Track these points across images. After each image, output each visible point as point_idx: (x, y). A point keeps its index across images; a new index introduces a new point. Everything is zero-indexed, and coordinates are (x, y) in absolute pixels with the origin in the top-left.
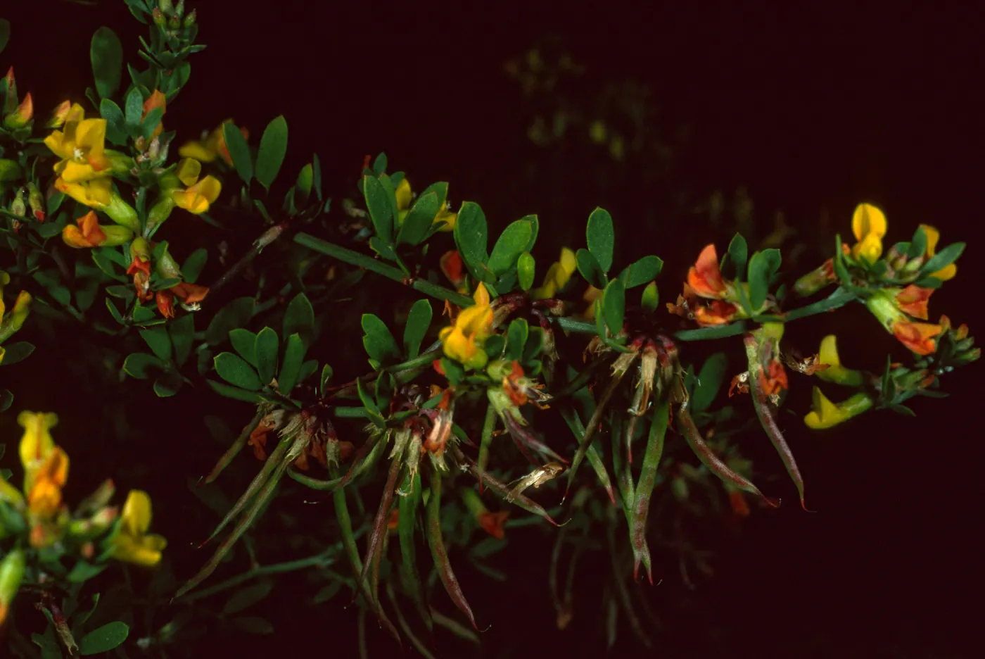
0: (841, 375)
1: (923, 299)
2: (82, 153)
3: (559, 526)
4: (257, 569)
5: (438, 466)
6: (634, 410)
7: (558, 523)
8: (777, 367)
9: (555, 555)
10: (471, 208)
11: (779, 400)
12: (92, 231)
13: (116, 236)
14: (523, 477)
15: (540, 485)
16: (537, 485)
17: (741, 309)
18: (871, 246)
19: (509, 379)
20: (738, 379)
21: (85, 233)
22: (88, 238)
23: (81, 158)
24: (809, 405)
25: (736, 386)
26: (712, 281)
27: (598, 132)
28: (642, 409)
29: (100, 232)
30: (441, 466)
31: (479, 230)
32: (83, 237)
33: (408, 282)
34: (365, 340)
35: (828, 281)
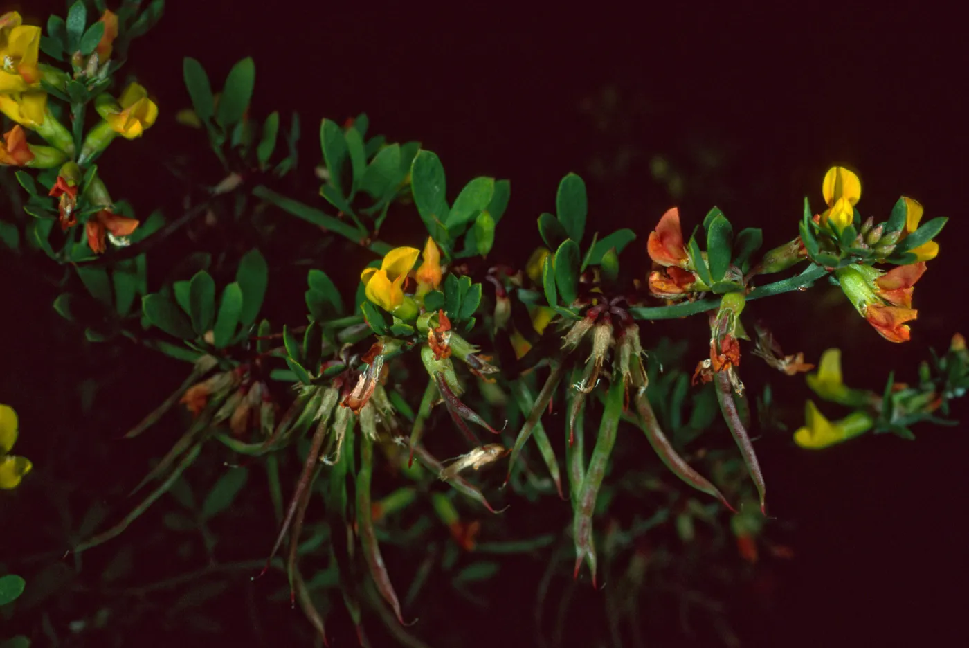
0: (841, 394)
1: (907, 286)
2: (12, 62)
3: (496, 512)
4: (212, 565)
5: (368, 434)
6: (580, 385)
7: (494, 509)
8: (731, 343)
9: (543, 588)
10: (429, 156)
11: (743, 390)
12: (17, 147)
13: (45, 158)
14: (461, 456)
15: (481, 467)
16: (476, 467)
17: (699, 279)
18: (843, 213)
19: (435, 330)
20: (702, 365)
21: (9, 148)
22: (13, 153)
23: (12, 67)
24: (801, 421)
25: (700, 372)
26: (673, 249)
27: (659, 167)
28: (590, 385)
29: (27, 150)
30: (372, 435)
31: (437, 183)
32: (8, 153)
33: (365, 243)
34: (307, 296)
35: (799, 256)
